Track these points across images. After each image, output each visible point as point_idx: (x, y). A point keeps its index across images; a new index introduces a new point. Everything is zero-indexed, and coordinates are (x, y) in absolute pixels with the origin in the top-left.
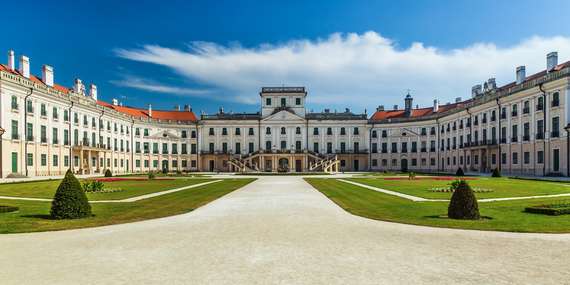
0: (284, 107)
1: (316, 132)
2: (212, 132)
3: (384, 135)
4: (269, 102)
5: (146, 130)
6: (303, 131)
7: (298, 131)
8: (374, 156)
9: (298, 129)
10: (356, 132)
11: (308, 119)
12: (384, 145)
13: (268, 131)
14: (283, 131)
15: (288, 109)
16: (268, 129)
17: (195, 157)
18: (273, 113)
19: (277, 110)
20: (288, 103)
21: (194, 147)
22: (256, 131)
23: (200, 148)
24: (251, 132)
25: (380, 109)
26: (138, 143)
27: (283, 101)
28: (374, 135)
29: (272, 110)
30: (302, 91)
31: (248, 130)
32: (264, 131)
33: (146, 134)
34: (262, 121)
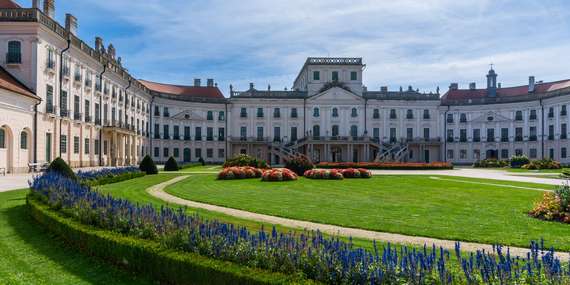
0: (335, 83)
1: (376, 116)
2: (244, 114)
3: (463, 120)
4: (317, 76)
5: (166, 109)
6: (360, 113)
7: (354, 114)
8: (450, 146)
9: (354, 110)
10: (426, 116)
11: (366, 99)
12: (463, 133)
13: (316, 113)
14: (335, 114)
15: (341, 85)
16: (316, 110)
17: (222, 145)
18: (322, 91)
19: (327, 87)
20: (341, 78)
21: (221, 131)
22: (300, 112)
23: (229, 134)
24: (294, 115)
25: (454, 87)
26: (157, 126)
27: (335, 75)
28: (450, 120)
29: (322, 86)
30: (359, 63)
31: (290, 111)
32: (310, 113)
33: (166, 115)
34: (308, 100)
